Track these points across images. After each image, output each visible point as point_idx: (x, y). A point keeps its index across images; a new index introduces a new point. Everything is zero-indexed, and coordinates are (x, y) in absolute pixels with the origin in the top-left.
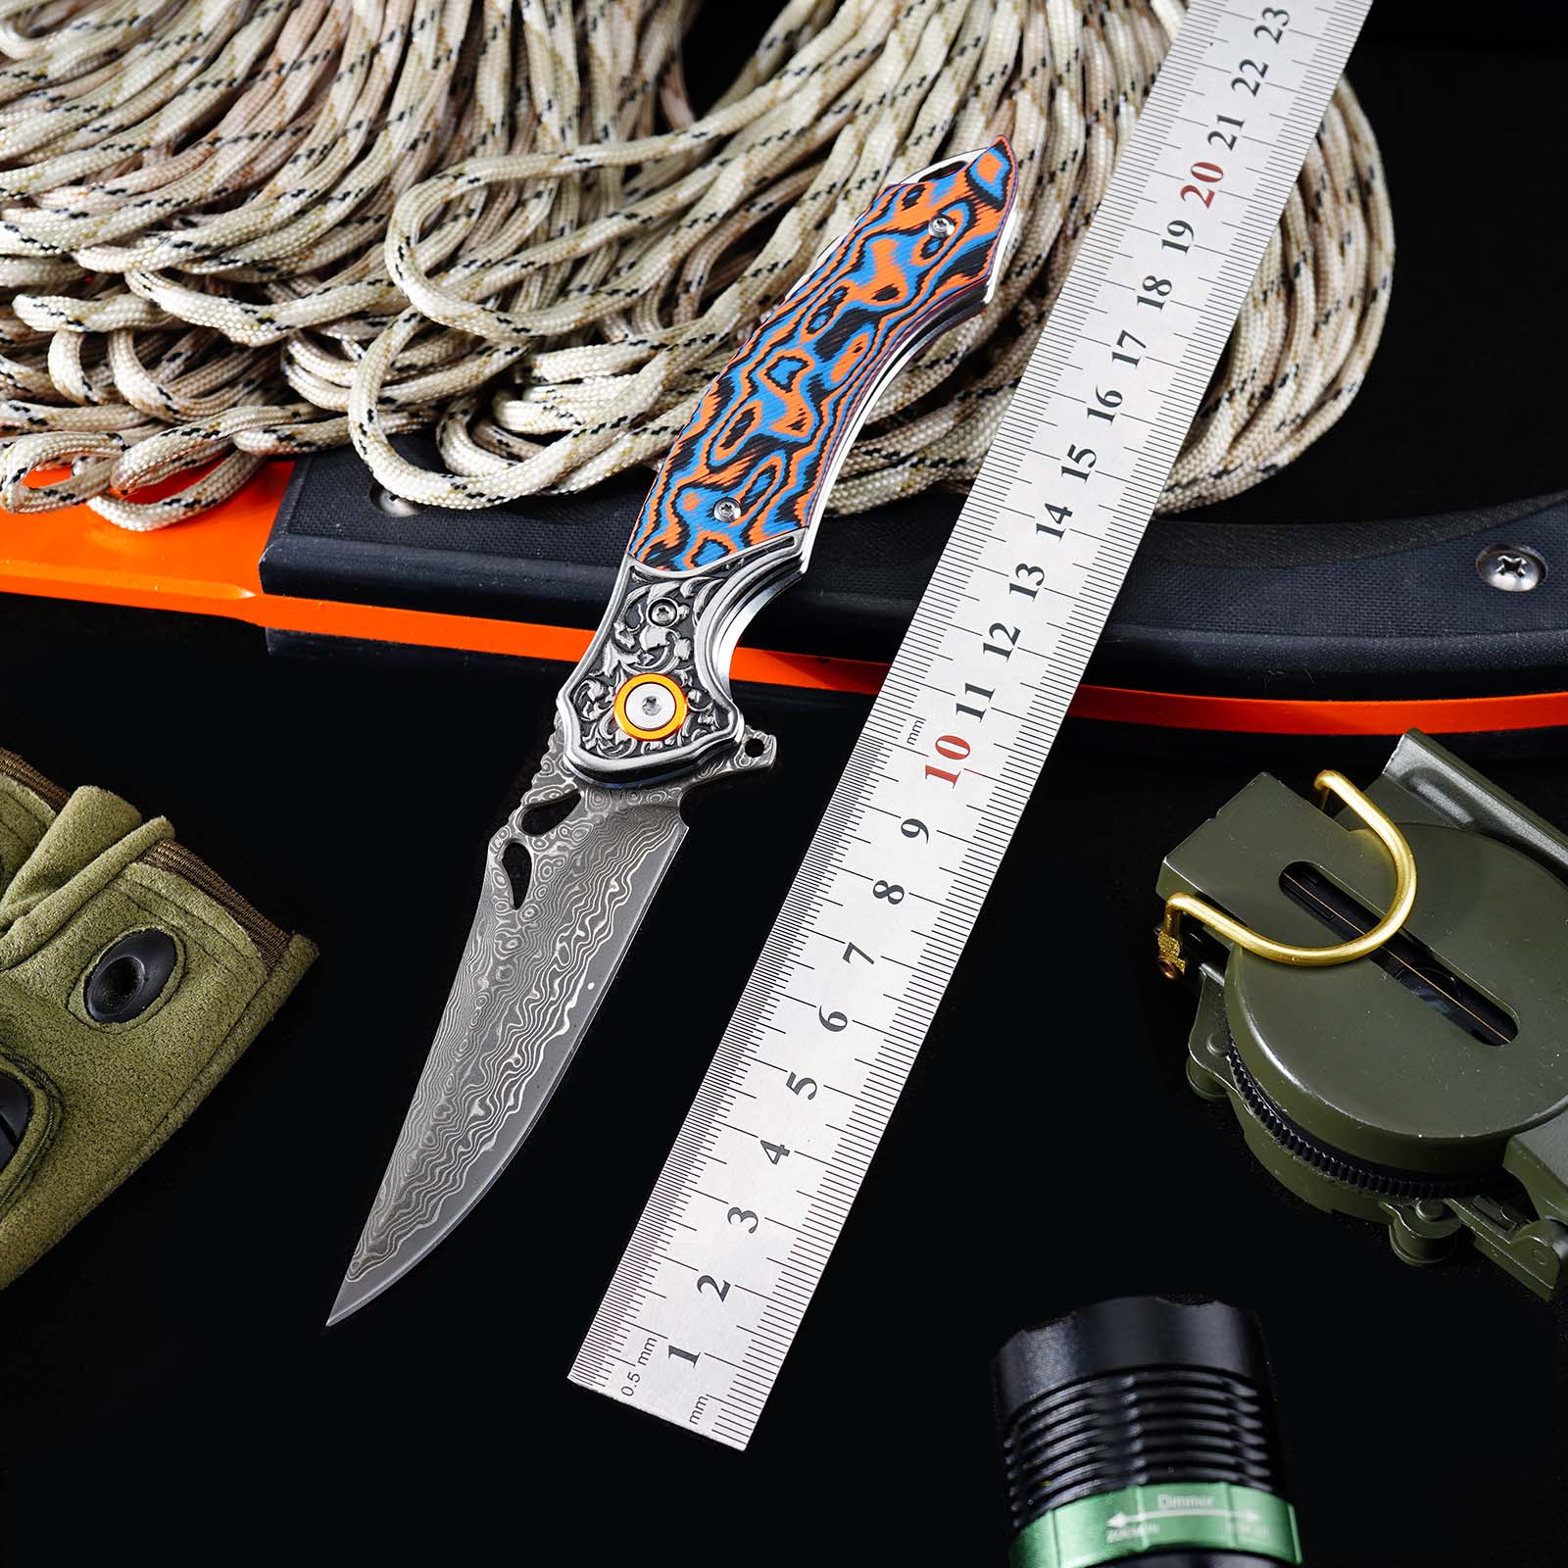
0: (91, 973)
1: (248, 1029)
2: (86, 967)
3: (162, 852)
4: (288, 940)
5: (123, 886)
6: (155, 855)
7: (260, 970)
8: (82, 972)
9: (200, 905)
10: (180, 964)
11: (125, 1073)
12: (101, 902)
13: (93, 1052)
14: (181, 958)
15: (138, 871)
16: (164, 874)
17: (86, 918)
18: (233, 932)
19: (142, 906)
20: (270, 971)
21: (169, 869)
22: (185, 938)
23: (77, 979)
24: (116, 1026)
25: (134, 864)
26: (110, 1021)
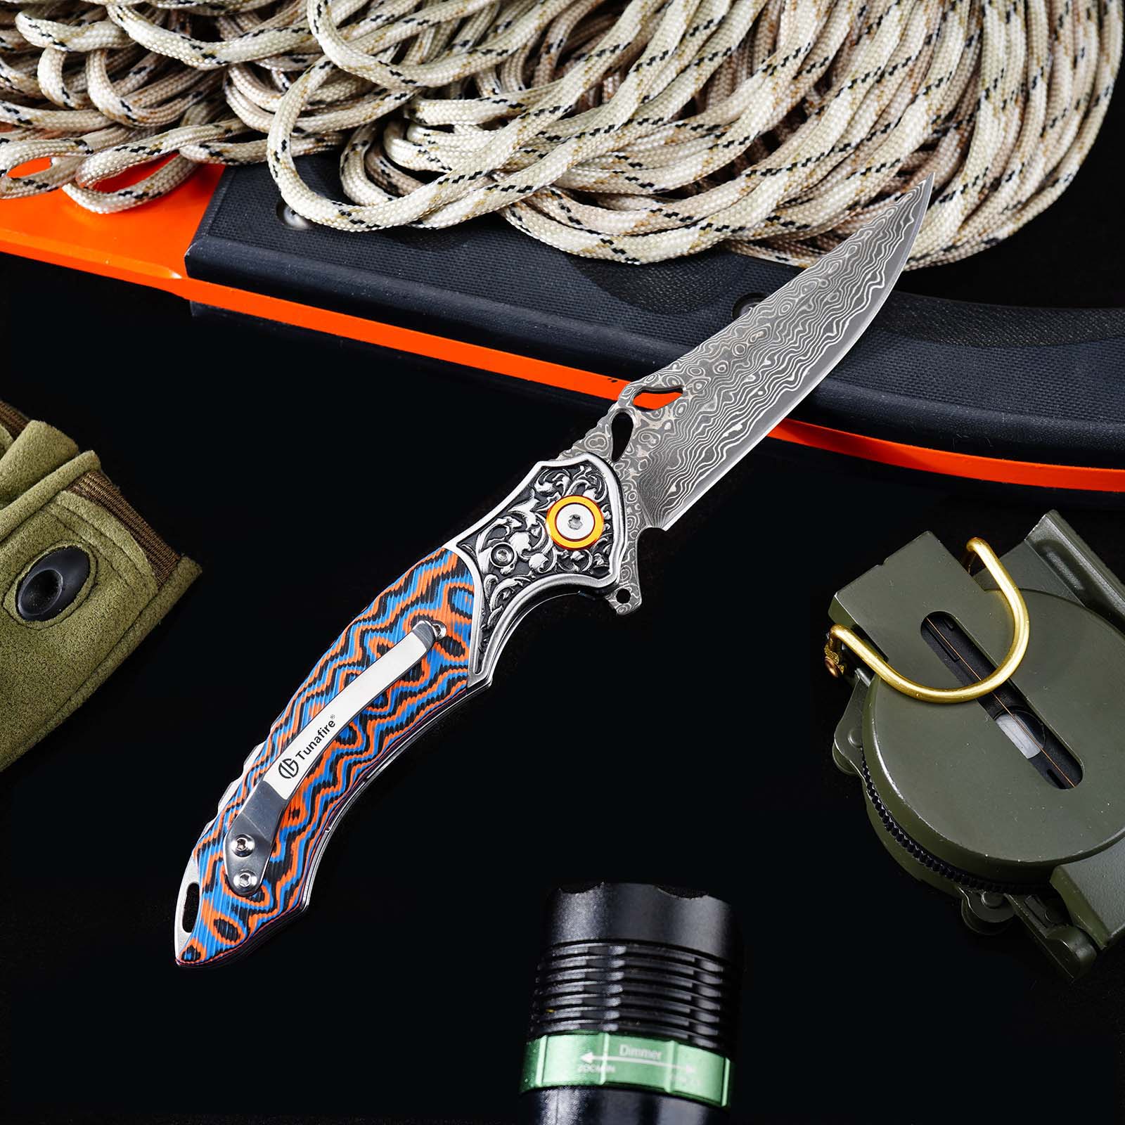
0: (23, 579)
1: (138, 633)
2: (20, 573)
3: (88, 483)
4: (178, 561)
5: (54, 510)
6: (82, 485)
7: (153, 587)
8: (16, 577)
9: (113, 529)
10: (91, 577)
11: (39, 665)
12: (36, 522)
13: (17, 645)
14: (93, 571)
15: (68, 499)
16: (86, 502)
17: (22, 535)
18: (135, 553)
19: (67, 526)
20: (161, 586)
21: (91, 498)
22: (98, 555)
23: (12, 582)
24: (38, 624)
25: (65, 492)
26: (33, 619)
